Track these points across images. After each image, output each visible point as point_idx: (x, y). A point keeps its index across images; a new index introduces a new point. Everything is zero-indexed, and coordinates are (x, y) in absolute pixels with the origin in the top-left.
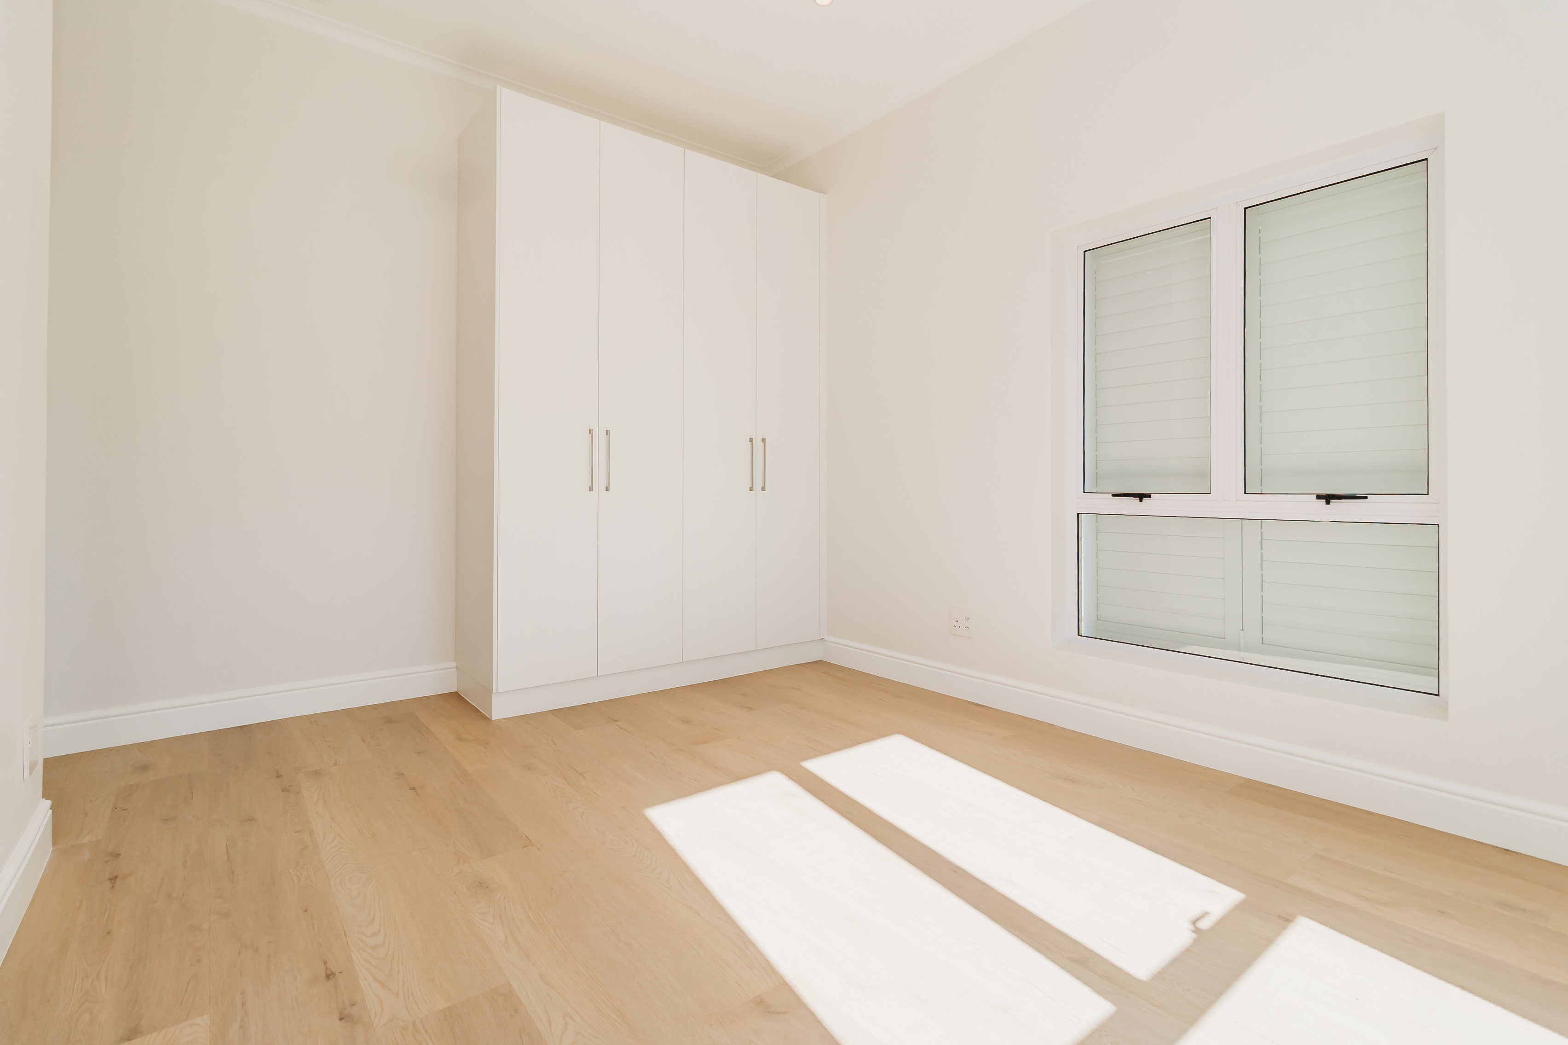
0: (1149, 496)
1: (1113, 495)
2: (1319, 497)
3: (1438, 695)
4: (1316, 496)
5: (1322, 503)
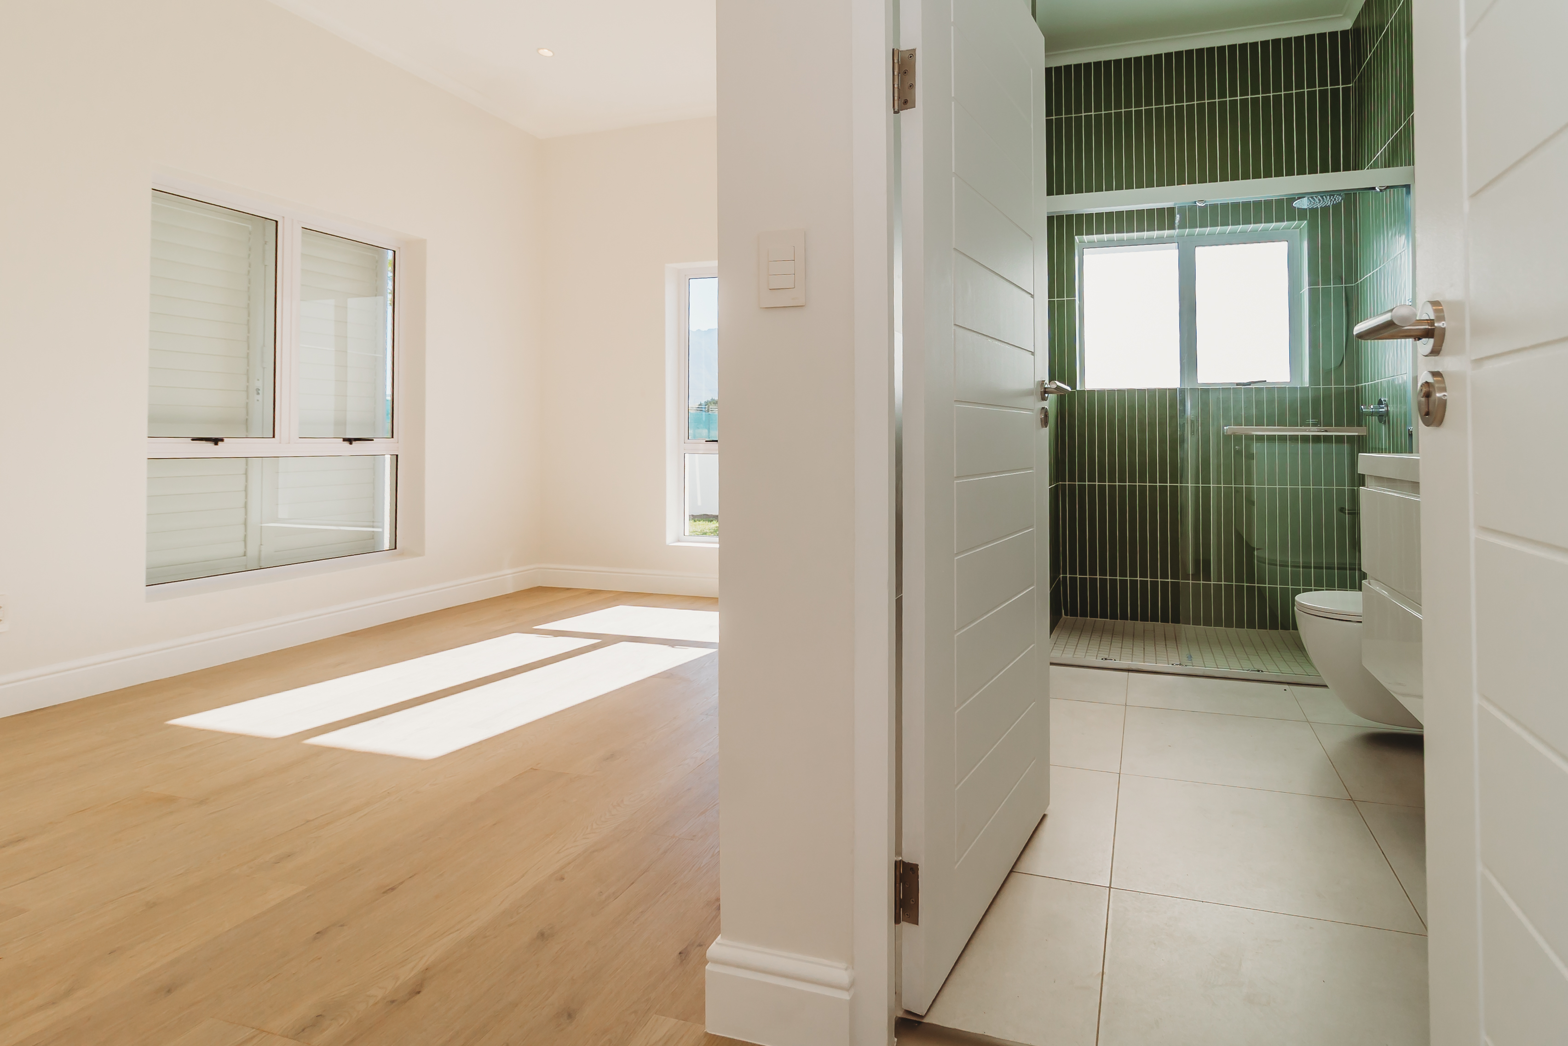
0: (222, 440)
1: (193, 440)
2: (345, 440)
3: (396, 548)
4: (342, 439)
5: (347, 444)
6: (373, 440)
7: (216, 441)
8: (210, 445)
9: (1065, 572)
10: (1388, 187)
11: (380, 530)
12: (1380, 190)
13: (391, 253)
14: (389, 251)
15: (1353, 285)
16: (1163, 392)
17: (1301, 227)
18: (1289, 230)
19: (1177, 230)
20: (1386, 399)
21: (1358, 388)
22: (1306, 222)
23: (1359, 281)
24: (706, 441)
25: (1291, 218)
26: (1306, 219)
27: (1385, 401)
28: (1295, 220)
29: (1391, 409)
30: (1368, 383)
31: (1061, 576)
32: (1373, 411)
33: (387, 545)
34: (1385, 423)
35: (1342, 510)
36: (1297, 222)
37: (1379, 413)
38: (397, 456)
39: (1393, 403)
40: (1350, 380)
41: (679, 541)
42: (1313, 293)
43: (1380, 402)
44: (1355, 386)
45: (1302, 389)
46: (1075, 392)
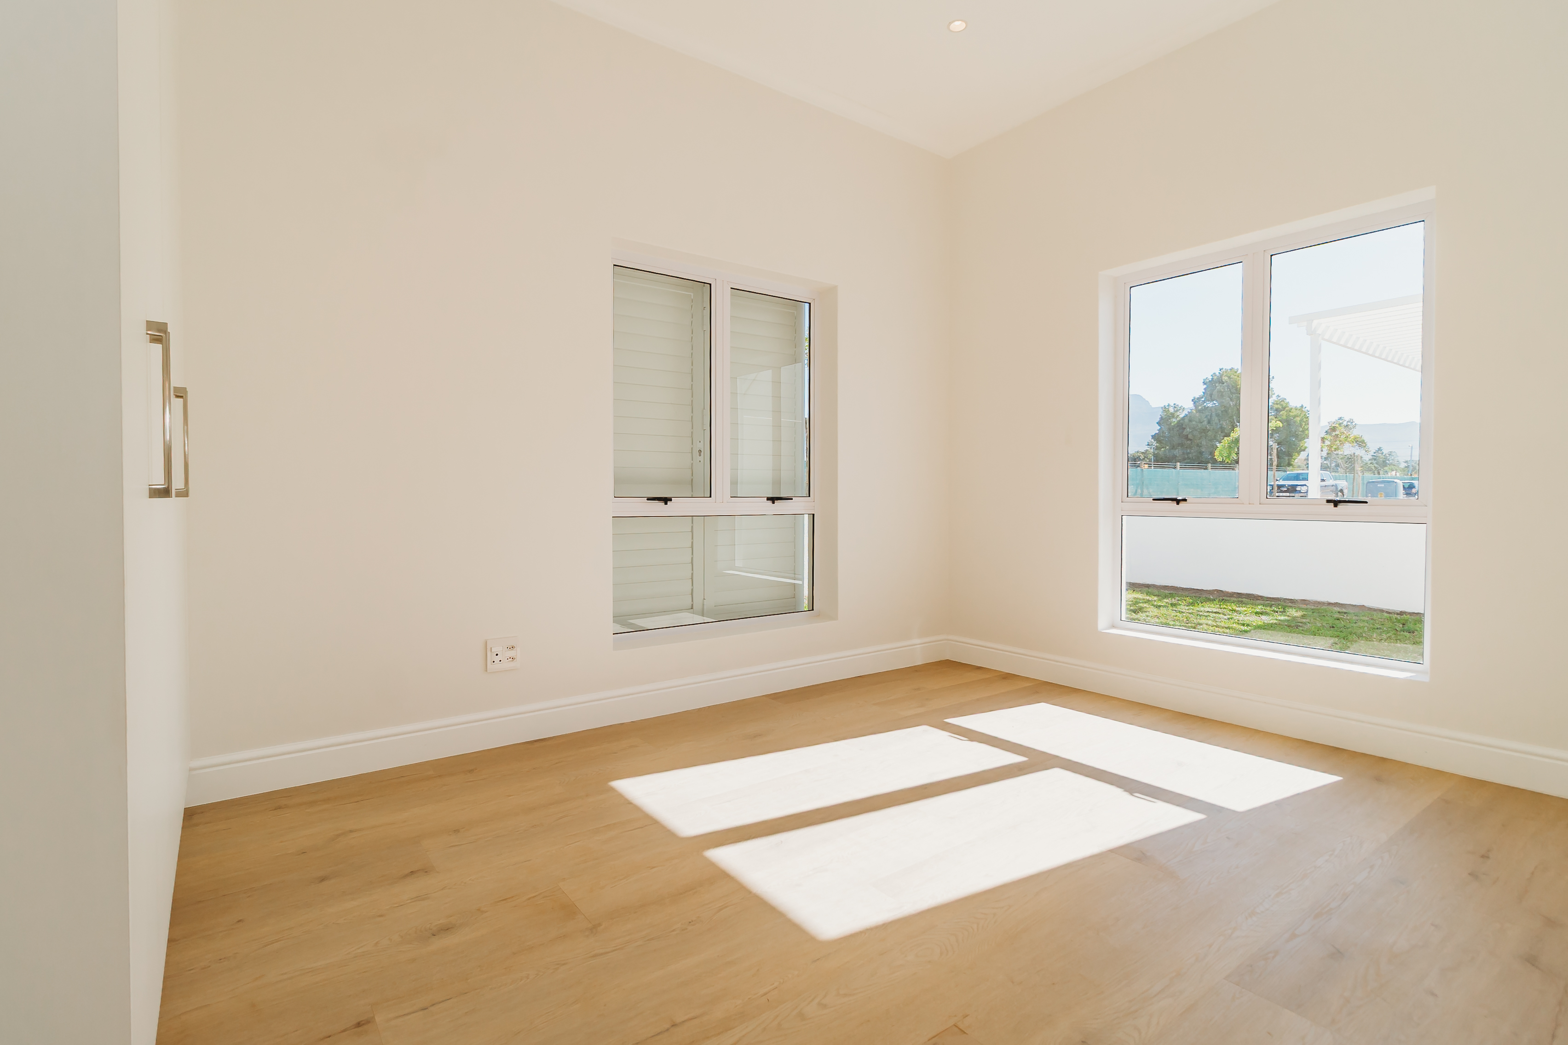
0: (670, 500)
1: (648, 499)
2: (768, 499)
3: (813, 610)
4: (766, 498)
5: (770, 503)
6: (792, 499)
7: (666, 500)
8: (662, 504)
11: (800, 582)
13: (807, 305)
14: (806, 304)
24: (1154, 500)
33: (805, 605)
38: (813, 515)
41: (1113, 627)
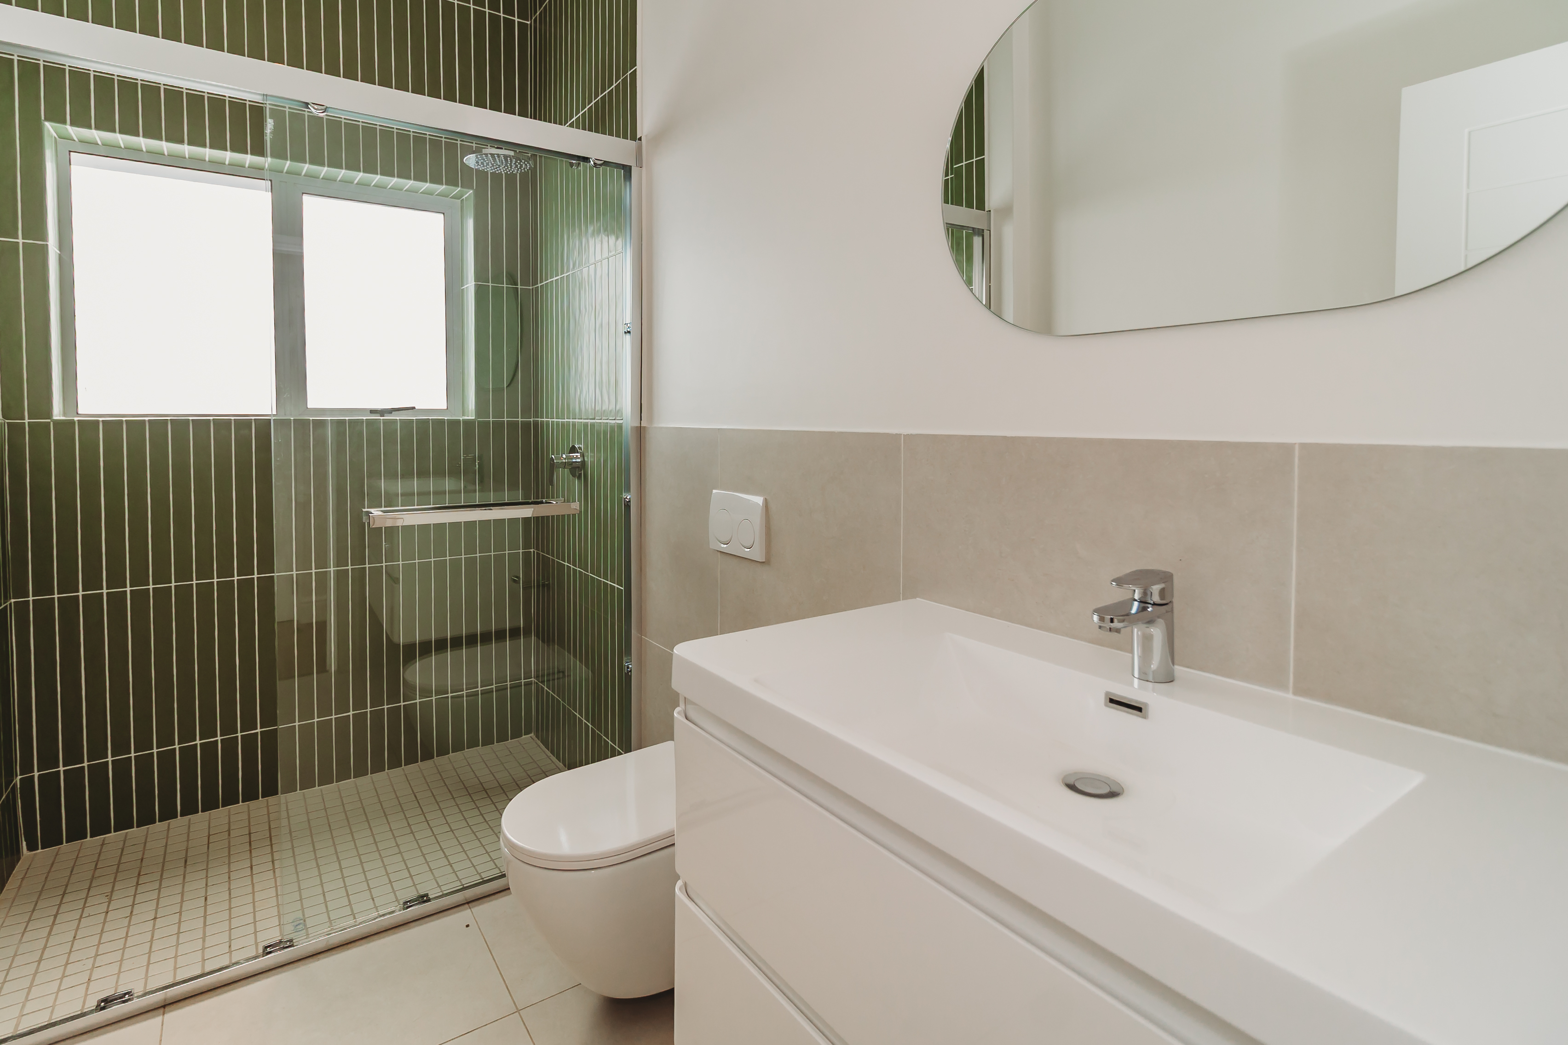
9: (27, 767)
10: (606, 163)
12: (595, 163)
15: (531, 288)
16: (243, 424)
17: (464, 197)
18: (447, 198)
19: (269, 159)
20: (582, 446)
21: (536, 424)
22: (471, 191)
23: (539, 285)
25: (452, 182)
26: (472, 188)
27: (580, 448)
28: (458, 186)
29: (588, 459)
30: (553, 420)
31: (19, 777)
32: (566, 462)
34: (579, 477)
35: (515, 581)
36: (459, 189)
37: (571, 464)
39: (592, 451)
40: (526, 412)
42: (480, 292)
43: (573, 450)
44: (532, 420)
45: (467, 423)
46: (50, 422)
